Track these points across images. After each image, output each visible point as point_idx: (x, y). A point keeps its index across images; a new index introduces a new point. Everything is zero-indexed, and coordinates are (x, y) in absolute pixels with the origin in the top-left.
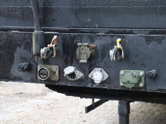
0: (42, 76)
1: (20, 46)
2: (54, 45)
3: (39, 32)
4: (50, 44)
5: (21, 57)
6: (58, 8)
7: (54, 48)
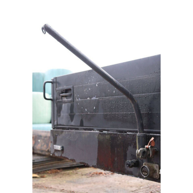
0: (144, 173)
1: (131, 146)
2: (150, 146)
3: (140, 134)
4: (147, 145)
5: (132, 155)
6: (157, 113)
7: (150, 149)
